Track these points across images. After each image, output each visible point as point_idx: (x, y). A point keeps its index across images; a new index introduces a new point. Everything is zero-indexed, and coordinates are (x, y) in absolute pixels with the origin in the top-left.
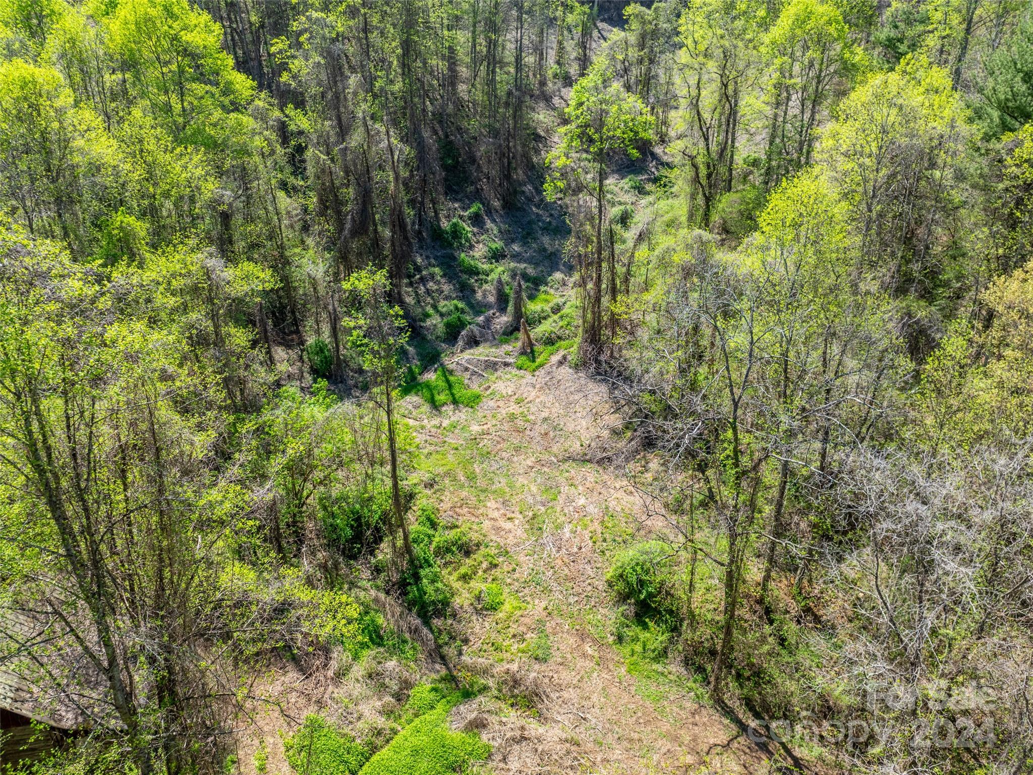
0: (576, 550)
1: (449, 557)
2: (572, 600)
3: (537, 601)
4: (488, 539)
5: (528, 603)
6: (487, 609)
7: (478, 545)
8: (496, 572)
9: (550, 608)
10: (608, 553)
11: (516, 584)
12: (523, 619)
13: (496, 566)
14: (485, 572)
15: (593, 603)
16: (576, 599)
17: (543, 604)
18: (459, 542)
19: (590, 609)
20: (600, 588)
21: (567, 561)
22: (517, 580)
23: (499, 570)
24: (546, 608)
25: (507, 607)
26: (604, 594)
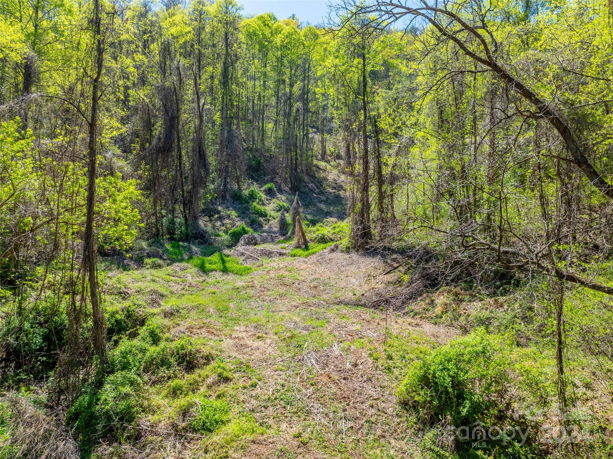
0: (348, 366)
1: (163, 372)
2: (343, 425)
3: (284, 426)
4: (226, 355)
5: (269, 427)
6: (195, 431)
7: (208, 359)
8: (227, 388)
9: (305, 436)
10: (396, 372)
11: (253, 401)
12: (254, 446)
13: (227, 380)
14: (209, 387)
15: (379, 432)
16: (350, 424)
17: (295, 430)
18: (181, 352)
19: (375, 440)
20: (390, 411)
21: (337, 378)
22: (257, 398)
23: (231, 385)
24: (299, 436)
25: (232, 428)
26: (397, 420)
